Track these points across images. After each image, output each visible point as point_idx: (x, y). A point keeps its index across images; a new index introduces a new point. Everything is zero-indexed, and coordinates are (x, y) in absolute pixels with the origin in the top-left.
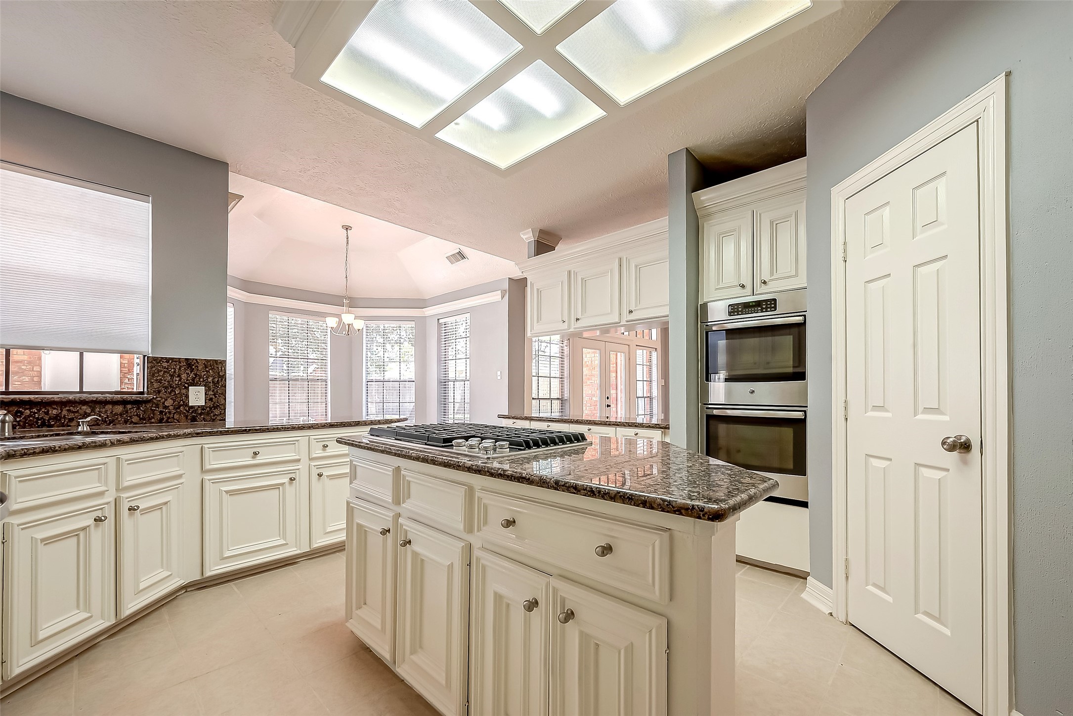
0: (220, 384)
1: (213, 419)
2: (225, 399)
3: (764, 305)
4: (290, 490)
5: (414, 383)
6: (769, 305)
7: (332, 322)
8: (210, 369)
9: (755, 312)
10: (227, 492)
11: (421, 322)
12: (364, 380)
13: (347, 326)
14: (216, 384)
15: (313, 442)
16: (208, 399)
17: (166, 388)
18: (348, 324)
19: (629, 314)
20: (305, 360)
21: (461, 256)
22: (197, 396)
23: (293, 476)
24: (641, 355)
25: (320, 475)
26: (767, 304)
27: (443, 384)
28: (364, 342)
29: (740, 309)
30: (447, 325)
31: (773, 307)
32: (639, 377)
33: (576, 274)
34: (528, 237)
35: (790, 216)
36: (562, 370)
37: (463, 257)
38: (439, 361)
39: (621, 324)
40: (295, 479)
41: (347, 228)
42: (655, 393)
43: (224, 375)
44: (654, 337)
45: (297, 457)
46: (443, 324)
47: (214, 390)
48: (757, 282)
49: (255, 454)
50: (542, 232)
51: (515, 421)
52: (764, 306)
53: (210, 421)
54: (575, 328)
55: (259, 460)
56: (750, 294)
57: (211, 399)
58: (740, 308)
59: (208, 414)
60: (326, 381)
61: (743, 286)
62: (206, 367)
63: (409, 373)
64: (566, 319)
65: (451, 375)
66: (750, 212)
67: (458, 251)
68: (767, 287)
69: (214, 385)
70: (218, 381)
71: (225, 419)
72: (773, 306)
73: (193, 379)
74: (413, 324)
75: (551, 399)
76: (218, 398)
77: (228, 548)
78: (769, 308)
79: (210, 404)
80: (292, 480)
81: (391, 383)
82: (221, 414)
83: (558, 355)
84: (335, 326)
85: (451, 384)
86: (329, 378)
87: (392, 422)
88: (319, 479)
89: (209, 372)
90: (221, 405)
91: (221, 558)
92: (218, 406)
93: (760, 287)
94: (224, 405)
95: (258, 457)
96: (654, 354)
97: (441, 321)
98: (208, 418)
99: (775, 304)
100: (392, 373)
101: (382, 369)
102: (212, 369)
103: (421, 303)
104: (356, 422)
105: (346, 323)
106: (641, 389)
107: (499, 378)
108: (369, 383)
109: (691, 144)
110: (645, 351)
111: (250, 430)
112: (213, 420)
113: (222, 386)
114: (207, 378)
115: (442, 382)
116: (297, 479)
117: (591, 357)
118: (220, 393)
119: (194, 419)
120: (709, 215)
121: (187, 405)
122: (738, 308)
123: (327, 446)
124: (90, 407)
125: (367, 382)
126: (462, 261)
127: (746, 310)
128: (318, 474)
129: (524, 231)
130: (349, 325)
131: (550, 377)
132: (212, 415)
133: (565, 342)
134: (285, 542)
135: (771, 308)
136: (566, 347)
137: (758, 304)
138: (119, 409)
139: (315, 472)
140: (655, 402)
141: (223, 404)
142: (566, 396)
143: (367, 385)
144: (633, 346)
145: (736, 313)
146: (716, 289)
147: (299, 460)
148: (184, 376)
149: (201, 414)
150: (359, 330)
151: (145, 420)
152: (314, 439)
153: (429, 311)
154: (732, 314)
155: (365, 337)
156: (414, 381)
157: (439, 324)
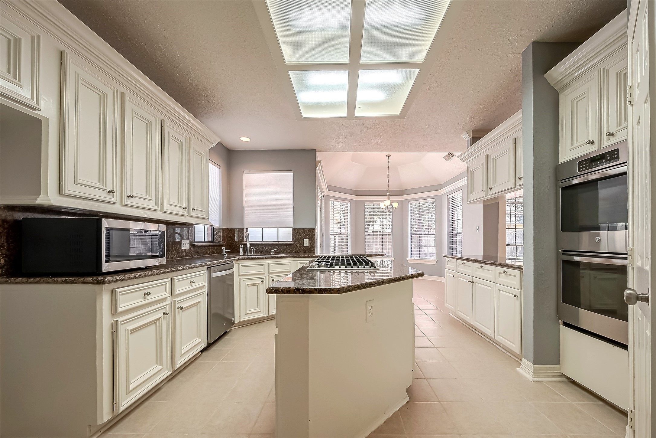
0: (314, 238)
2: (315, 244)
5: (435, 235)
6: (612, 155)
7: (382, 205)
9: (600, 165)
11: (439, 198)
12: (410, 235)
16: (310, 244)
17: (297, 240)
21: (451, 154)
22: (306, 243)
26: (610, 156)
29: (588, 164)
30: (453, 199)
31: (616, 158)
33: (489, 157)
34: (466, 137)
38: (448, 221)
39: (516, 188)
41: (388, 156)
43: (315, 234)
46: (451, 198)
47: (311, 240)
48: (604, 136)
50: (473, 131)
52: (608, 158)
56: (598, 149)
58: (587, 163)
59: (310, 250)
61: (592, 142)
62: (309, 231)
65: (455, 230)
66: (598, 71)
68: (615, 138)
69: (312, 238)
71: (315, 252)
72: (616, 156)
73: (305, 236)
74: (435, 200)
76: (313, 244)
78: (612, 159)
79: (310, 246)
81: (423, 235)
82: (313, 250)
85: (455, 236)
93: (608, 140)
97: (449, 196)
98: (310, 251)
99: (618, 154)
100: (424, 230)
102: (311, 232)
103: (439, 187)
105: (387, 205)
107: (478, 231)
108: (412, 236)
114: (309, 236)
115: (451, 234)
118: (313, 241)
119: (305, 252)
120: (565, 86)
121: (303, 246)
122: (585, 164)
124: (278, 246)
125: (411, 235)
126: (452, 158)
127: (592, 165)
131: (515, 229)
135: (614, 158)
137: (604, 156)
138: (285, 247)
141: (314, 246)
143: (411, 237)
145: (584, 169)
146: (571, 150)
148: (302, 235)
149: (307, 250)
150: (395, 208)
151: (291, 251)
153: (443, 191)
154: (581, 170)
155: (410, 210)
156: (435, 234)
157: (448, 199)
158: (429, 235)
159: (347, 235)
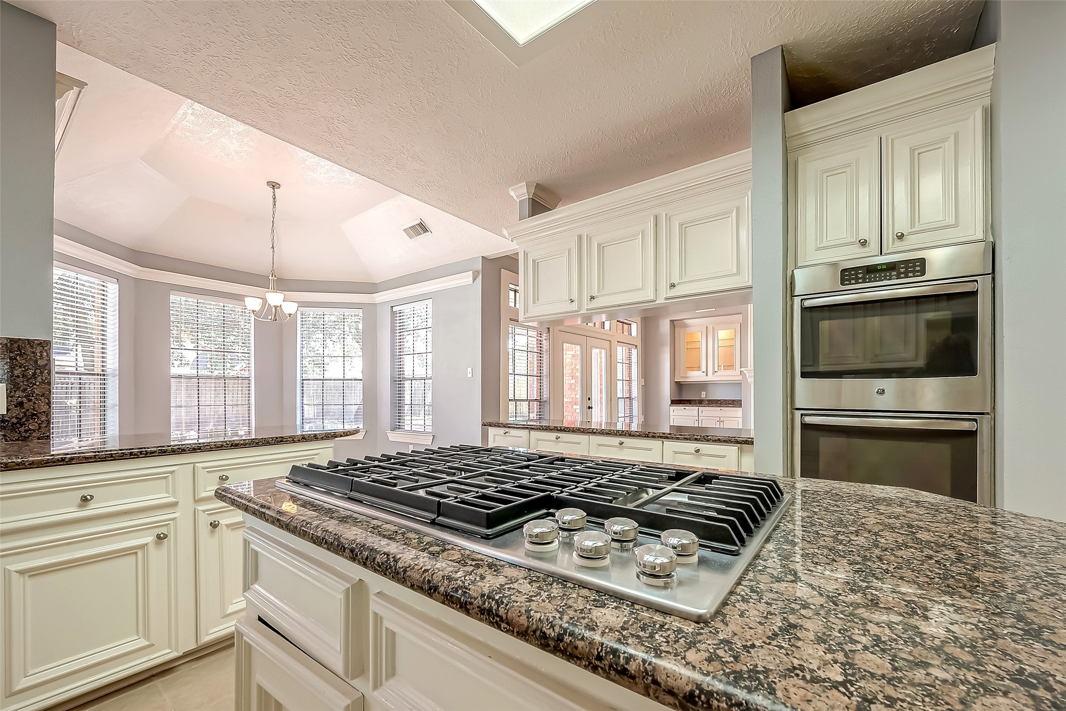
0: (39, 379)
1: (25, 437)
2: (49, 404)
3: (902, 268)
4: (157, 557)
5: (361, 382)
6: (911, 267)
7: (253, 304)
8: (17, 355)
9: (885, 279)
10: (22, 572)
11: (370, 311)
12: (299, 380)
13: (274, 309)
14: (31, 378)
15: (201, 474)
16: (14, 404)
18: (274, 306)
19: (670, 289)
20: (220, 353)
21: (422, 228)
23: (164, 530)
24: (620, 352)
25: (214, 525)
26: (906, 268)
27: (398, 382)
28: (299, 332)
29: (860, 276)
30: (403, 314)
31: (918, 271)
32: (619, 377)
33: (589, 239)
34: (520, 193)
35: (946, 139)
36: (540, 367)
37: (425, 230)
38: (393, 355)
40: (166, 536)
41: (274, 185)
42: (635, 394)
43: (46, 365)
44: (634, 333)
45: (172, 500)
46: (398, 312)
47: (25, 390)
48: (888, 237)
49: (85, 500)
50: (541, 186)
51: (507, 430)
52: (902, 270)
53: (18, 440)
54: (587, 310)
55: (93, 509)
56: (876, 254)
57: (21, 404)
58: (860, 273)
59: (14, 428)
60: (248, 378)
61: (864, 243)
63: (356, 369)
64: (575, 296)
65: (408, 373)
66: (877, 137)
67: (418, 222)
68: (903, 243)
69: (27, 381)
70: (34, 374)
71: (48, 437)
72: (918, 268)
74: (360, 312)
75: (529, 401)
76: (35, 403)
77: (25, 671)
78: (911, 272)
79: (16, 412)
80: (160, 538)
81: (333, 381)
82: (40, 428)
83: (535, 350)
84: (257, 308)
85: (407, 384)
86: (253, 376)
87: (336, 437)
88: (212, 532)
89: (15, 359)
90: (40, 413)
91: (8, 694)
92: (35, 415)
93: (893, 243)
94: (48, 414)
95: (92, 505)
96: (634, 352)
97: (395, 309)
98: (14, 435)
99: (923, 266)
100: (334, 370)
101: (322, 369)
102: (21, 355)
103: (372, 288)
104: (277, 438)
105: (272, 305)
106: (620, 390)
107: (469, 375)
108: (305, 382)
109: (792, 38)
110: (624, 348)
111: (72, 459)
112: (25, 439)
113: (43, 382)
115: (396, 381)
116: (172, 536)
117: (571, 354)
118: (37, 395)
120: (806, 146)
122: (856, 274)
123: (227, 478)
125: (303, 380)
126: (423, 235)
127: (870, 277)
128: (211, 524)
129: (515, 185)
130: (276, 307)
131: (527, 375)
132: (22, 429)
133: (544, 336)
134: (148, 643)
135: (914, 272)
136: (544, 341)
137: (891, 267)
139: (204, 521)
140: (635, 404)
141: (44, 412)
142: (545, 396)
143: (303, 384)
144: (614, 342)
145: (853, 282)
146: (819, 249)
147: (175, 504)
150: (290, 315)
152: (204, 468)
153: (380, 298)
154: (848, 282)
155: (299, 326)
156: (361, 380)
157: (393, 313)
158: (345, 382)
159: (104, 375)
